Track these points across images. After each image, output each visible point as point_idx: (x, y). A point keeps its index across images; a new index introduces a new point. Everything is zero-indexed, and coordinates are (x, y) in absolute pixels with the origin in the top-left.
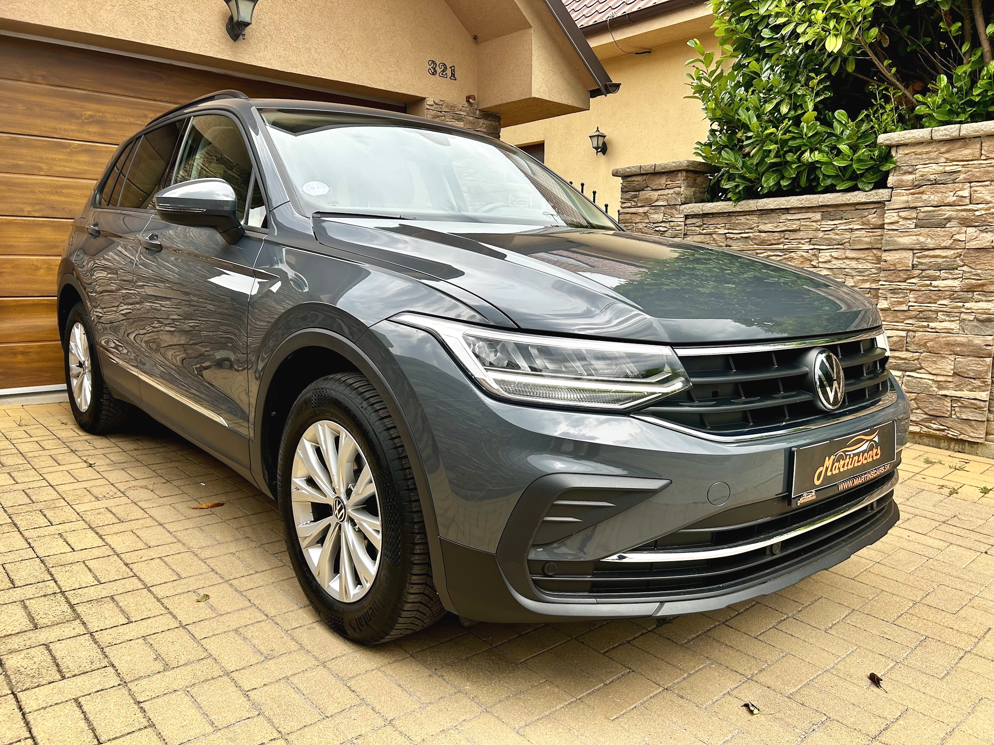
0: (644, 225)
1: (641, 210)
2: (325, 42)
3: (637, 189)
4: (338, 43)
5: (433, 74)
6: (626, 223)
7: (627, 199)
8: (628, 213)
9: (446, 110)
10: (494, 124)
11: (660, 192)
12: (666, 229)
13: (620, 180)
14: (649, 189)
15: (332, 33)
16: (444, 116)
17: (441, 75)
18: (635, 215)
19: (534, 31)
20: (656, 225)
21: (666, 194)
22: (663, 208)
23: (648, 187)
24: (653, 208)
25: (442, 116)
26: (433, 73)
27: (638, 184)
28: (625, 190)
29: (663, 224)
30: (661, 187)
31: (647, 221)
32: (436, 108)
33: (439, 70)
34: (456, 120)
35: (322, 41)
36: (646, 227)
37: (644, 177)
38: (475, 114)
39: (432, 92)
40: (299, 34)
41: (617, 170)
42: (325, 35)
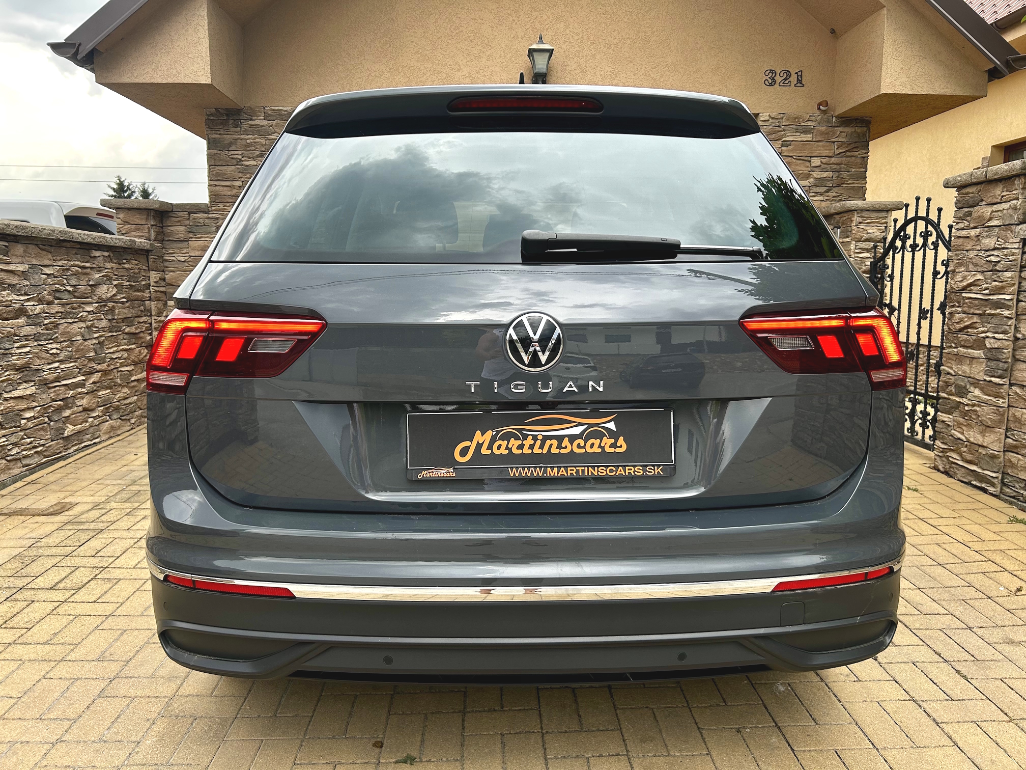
0: (975, 253)
1: (973, 233)
2: (634, 75)
3: (971, 203)
4: (650, 72)
5: (771, 85)
6: (958, 250)
7: (960, 218)
8: (960, 237)
9: (787, 124)
10: (859, 130)
11: (995, 207)
12: (998, 259)
13: (953, 192)
14: (984, 203)
15: (644, 63)
16: (784, 130)
17: (781, 84)
18: (967, 240)
19: (888, 10)
20: (988, 253)
21: (1001, 209)
22: (997, 230)
23: (982, 200)
24: (986, 229)
25: (781, 131)
26: (771, 83)
27: (972, 197)
28: (960, 205)
29: (995, 253)
30: (996, 200)
31: (979, 248)
32: (773, 123)
33: (778, 79)
34: (801, 133)
35: (632, 75)
36: (977, 256)
37: (979, 187)
38: (829, 121)
39: (769, 105)
40: (605, 71)
41: (948, 179)
42: (636, 67)
